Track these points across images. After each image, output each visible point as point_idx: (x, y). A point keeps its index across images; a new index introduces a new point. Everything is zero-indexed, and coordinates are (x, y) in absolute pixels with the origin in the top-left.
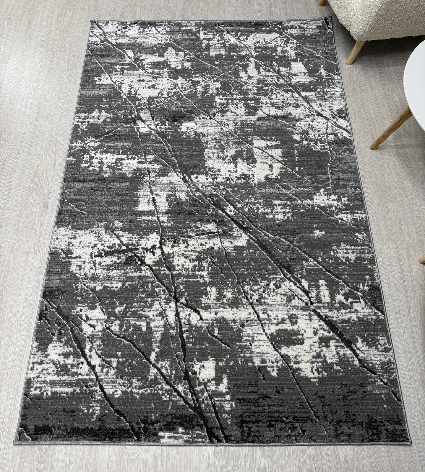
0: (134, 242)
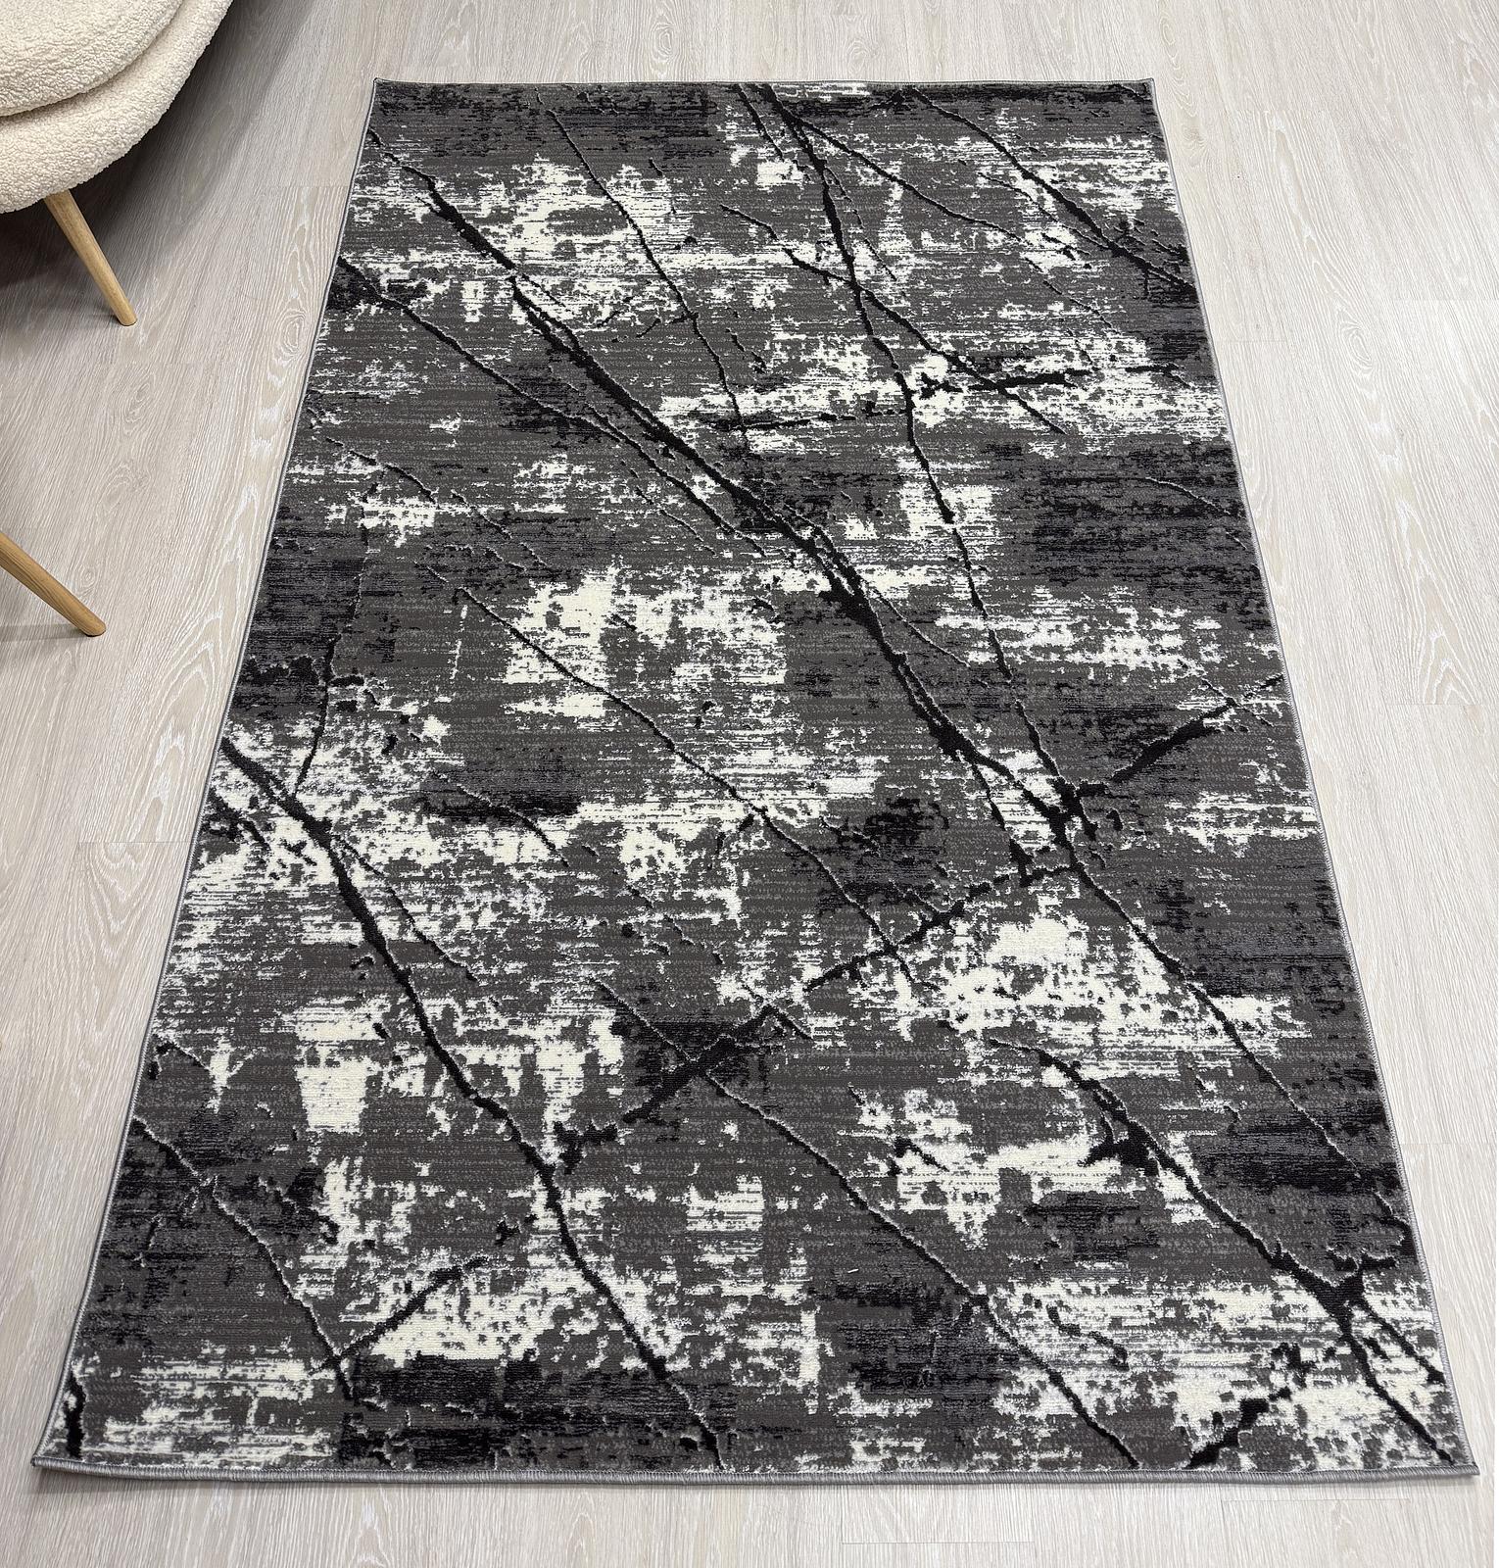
0: (985, 404)
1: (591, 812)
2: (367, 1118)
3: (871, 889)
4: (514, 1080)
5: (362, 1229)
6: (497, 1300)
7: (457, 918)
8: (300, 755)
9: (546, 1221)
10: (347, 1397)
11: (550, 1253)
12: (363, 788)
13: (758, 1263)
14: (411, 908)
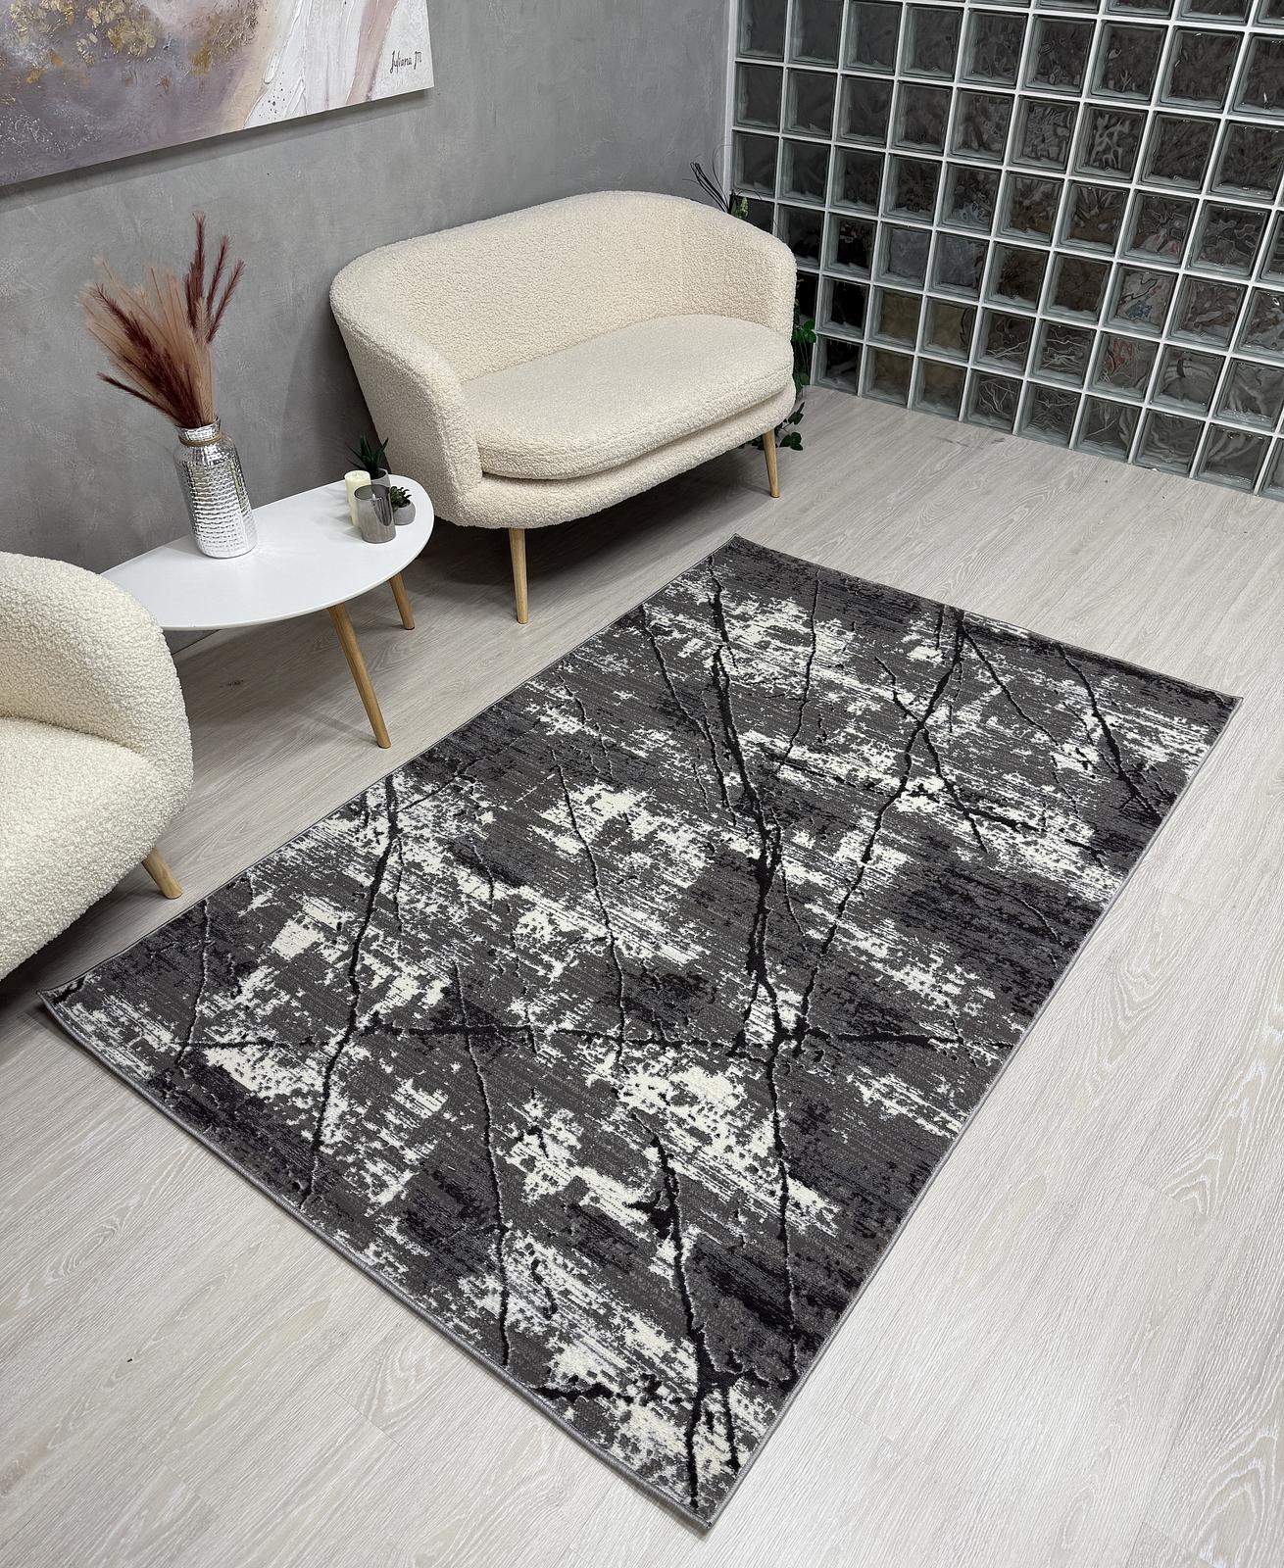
1: (526, 892)
2: (299, 957)
3: (637, 1006)
4: (376, 982)
5: (250, 1000)
6: (276, 1067)
7: (418, 901)
8: (417, 797)
9: (331, 1048)
10: (176, 1062)
11: (319, 1063)
12: (431, 825)
13: (409, 1133)
14: (402, 885)
